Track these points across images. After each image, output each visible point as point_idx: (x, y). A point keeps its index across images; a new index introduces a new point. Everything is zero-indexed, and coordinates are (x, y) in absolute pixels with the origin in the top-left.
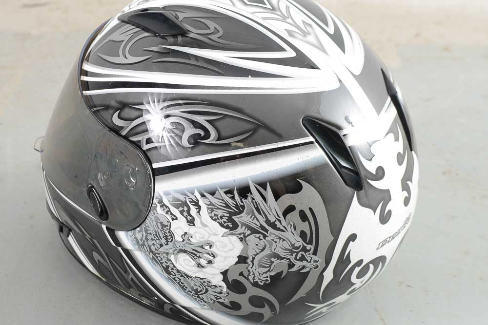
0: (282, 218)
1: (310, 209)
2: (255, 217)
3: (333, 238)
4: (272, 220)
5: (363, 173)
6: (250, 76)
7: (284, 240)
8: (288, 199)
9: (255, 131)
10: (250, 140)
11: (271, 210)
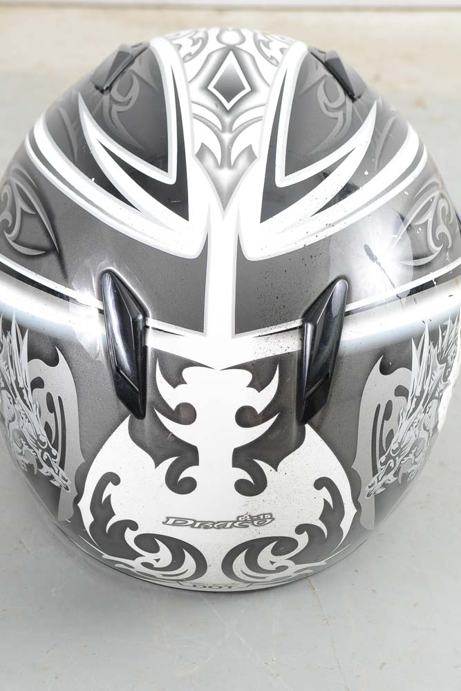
0: (29, 389)
1: (60, 398)
2: (8, 368)
3: (84, 461)
4: (21, 385)
5: (150, 395)
6: (93, 179)
7: (29, 422)
8: (39, 368)
9: (47, 252)
10: (36, 262)
11: (22, 370)
